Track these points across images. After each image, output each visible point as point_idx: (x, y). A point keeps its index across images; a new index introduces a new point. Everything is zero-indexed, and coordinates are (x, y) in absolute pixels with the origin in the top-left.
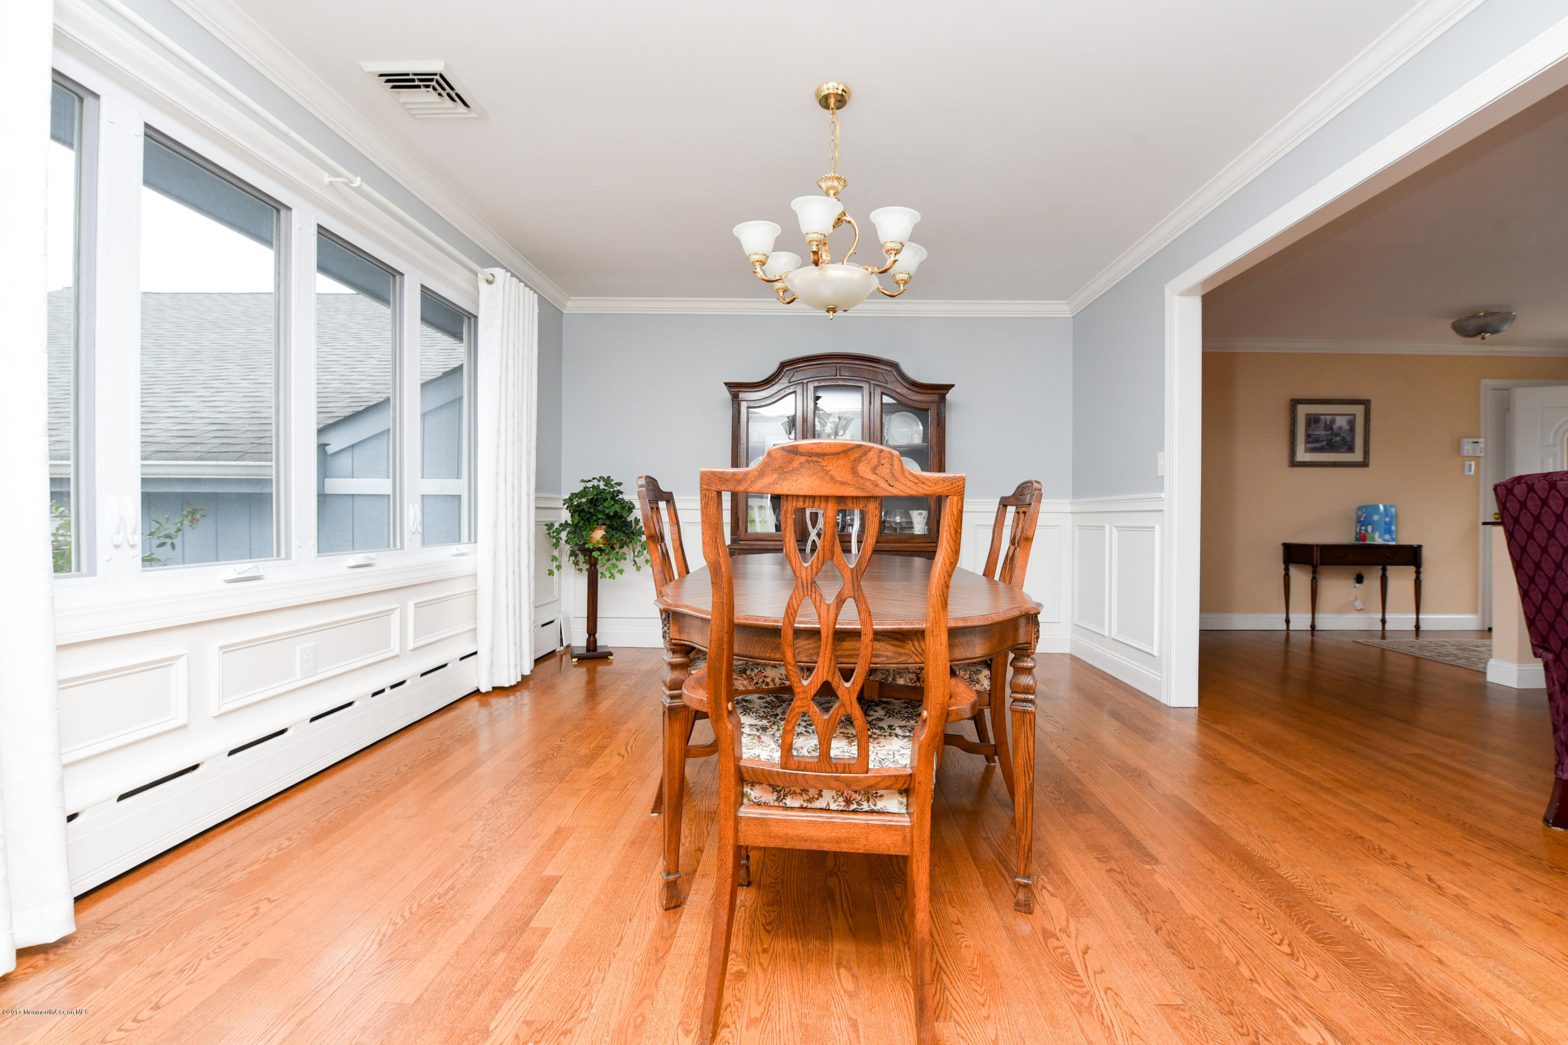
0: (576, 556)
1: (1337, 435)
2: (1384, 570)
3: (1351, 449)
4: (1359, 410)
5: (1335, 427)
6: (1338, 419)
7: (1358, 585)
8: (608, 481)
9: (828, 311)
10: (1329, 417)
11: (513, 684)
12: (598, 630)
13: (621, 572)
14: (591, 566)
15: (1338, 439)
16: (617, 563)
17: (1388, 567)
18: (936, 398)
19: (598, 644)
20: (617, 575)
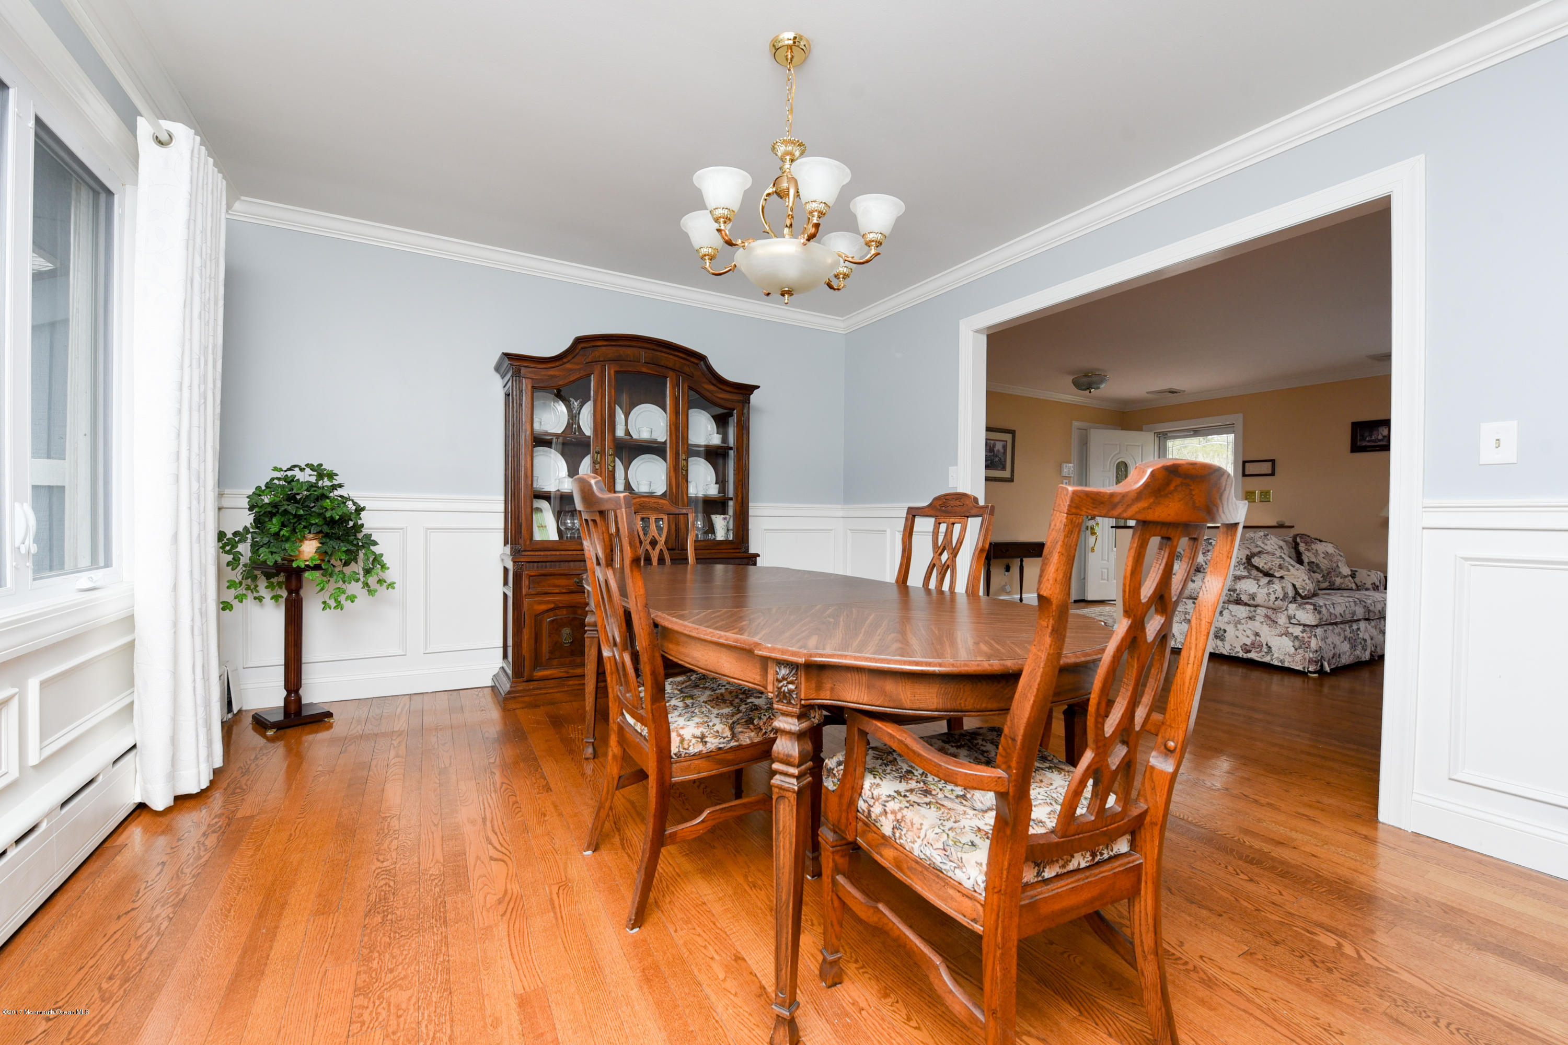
0: (255, 578)
1: (997, 456)
2: (1022, 561)
3: (1004, 468)
4: (1008, 437)
5: (996, 449)
6: (997, 443)
7: (1007, 573)
8: (320, 472)
9: (783, 295)
10: (992, 442)
11: (204, 787)
12: (303, 682)
13: (352, 598)
14: (290, 592)
15: (997, 459)
16: (344, 586)
17: (1024, 559)
18: (740, 397)
19: (304, 702)
20: (347, 604)
